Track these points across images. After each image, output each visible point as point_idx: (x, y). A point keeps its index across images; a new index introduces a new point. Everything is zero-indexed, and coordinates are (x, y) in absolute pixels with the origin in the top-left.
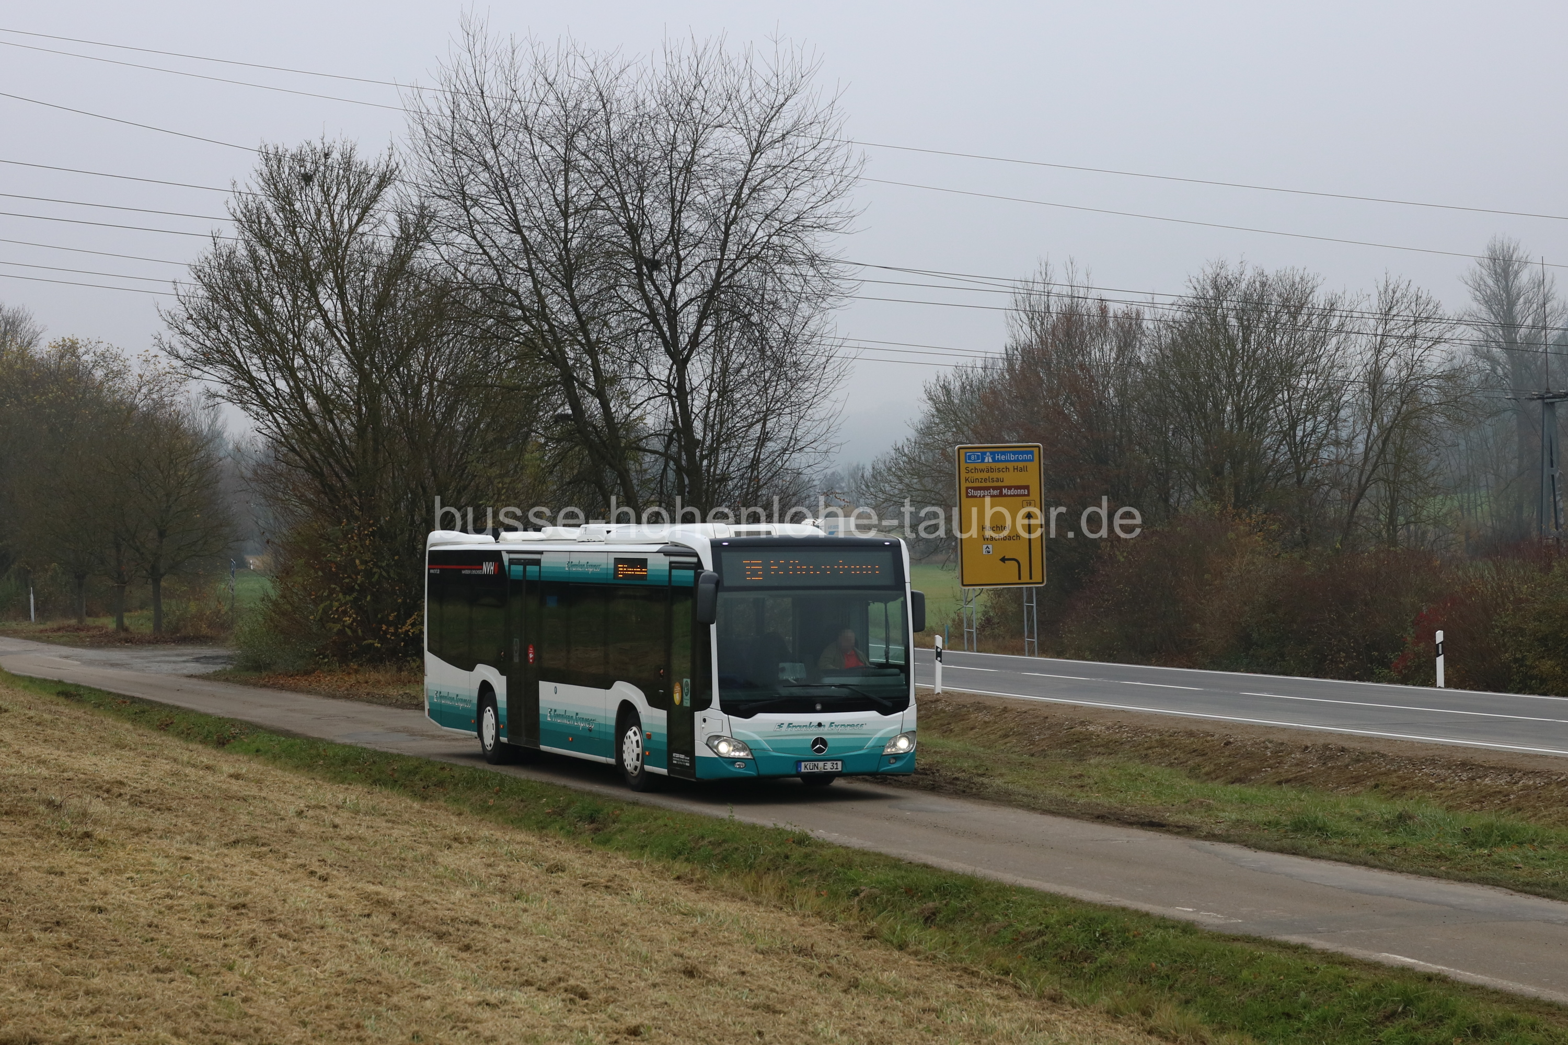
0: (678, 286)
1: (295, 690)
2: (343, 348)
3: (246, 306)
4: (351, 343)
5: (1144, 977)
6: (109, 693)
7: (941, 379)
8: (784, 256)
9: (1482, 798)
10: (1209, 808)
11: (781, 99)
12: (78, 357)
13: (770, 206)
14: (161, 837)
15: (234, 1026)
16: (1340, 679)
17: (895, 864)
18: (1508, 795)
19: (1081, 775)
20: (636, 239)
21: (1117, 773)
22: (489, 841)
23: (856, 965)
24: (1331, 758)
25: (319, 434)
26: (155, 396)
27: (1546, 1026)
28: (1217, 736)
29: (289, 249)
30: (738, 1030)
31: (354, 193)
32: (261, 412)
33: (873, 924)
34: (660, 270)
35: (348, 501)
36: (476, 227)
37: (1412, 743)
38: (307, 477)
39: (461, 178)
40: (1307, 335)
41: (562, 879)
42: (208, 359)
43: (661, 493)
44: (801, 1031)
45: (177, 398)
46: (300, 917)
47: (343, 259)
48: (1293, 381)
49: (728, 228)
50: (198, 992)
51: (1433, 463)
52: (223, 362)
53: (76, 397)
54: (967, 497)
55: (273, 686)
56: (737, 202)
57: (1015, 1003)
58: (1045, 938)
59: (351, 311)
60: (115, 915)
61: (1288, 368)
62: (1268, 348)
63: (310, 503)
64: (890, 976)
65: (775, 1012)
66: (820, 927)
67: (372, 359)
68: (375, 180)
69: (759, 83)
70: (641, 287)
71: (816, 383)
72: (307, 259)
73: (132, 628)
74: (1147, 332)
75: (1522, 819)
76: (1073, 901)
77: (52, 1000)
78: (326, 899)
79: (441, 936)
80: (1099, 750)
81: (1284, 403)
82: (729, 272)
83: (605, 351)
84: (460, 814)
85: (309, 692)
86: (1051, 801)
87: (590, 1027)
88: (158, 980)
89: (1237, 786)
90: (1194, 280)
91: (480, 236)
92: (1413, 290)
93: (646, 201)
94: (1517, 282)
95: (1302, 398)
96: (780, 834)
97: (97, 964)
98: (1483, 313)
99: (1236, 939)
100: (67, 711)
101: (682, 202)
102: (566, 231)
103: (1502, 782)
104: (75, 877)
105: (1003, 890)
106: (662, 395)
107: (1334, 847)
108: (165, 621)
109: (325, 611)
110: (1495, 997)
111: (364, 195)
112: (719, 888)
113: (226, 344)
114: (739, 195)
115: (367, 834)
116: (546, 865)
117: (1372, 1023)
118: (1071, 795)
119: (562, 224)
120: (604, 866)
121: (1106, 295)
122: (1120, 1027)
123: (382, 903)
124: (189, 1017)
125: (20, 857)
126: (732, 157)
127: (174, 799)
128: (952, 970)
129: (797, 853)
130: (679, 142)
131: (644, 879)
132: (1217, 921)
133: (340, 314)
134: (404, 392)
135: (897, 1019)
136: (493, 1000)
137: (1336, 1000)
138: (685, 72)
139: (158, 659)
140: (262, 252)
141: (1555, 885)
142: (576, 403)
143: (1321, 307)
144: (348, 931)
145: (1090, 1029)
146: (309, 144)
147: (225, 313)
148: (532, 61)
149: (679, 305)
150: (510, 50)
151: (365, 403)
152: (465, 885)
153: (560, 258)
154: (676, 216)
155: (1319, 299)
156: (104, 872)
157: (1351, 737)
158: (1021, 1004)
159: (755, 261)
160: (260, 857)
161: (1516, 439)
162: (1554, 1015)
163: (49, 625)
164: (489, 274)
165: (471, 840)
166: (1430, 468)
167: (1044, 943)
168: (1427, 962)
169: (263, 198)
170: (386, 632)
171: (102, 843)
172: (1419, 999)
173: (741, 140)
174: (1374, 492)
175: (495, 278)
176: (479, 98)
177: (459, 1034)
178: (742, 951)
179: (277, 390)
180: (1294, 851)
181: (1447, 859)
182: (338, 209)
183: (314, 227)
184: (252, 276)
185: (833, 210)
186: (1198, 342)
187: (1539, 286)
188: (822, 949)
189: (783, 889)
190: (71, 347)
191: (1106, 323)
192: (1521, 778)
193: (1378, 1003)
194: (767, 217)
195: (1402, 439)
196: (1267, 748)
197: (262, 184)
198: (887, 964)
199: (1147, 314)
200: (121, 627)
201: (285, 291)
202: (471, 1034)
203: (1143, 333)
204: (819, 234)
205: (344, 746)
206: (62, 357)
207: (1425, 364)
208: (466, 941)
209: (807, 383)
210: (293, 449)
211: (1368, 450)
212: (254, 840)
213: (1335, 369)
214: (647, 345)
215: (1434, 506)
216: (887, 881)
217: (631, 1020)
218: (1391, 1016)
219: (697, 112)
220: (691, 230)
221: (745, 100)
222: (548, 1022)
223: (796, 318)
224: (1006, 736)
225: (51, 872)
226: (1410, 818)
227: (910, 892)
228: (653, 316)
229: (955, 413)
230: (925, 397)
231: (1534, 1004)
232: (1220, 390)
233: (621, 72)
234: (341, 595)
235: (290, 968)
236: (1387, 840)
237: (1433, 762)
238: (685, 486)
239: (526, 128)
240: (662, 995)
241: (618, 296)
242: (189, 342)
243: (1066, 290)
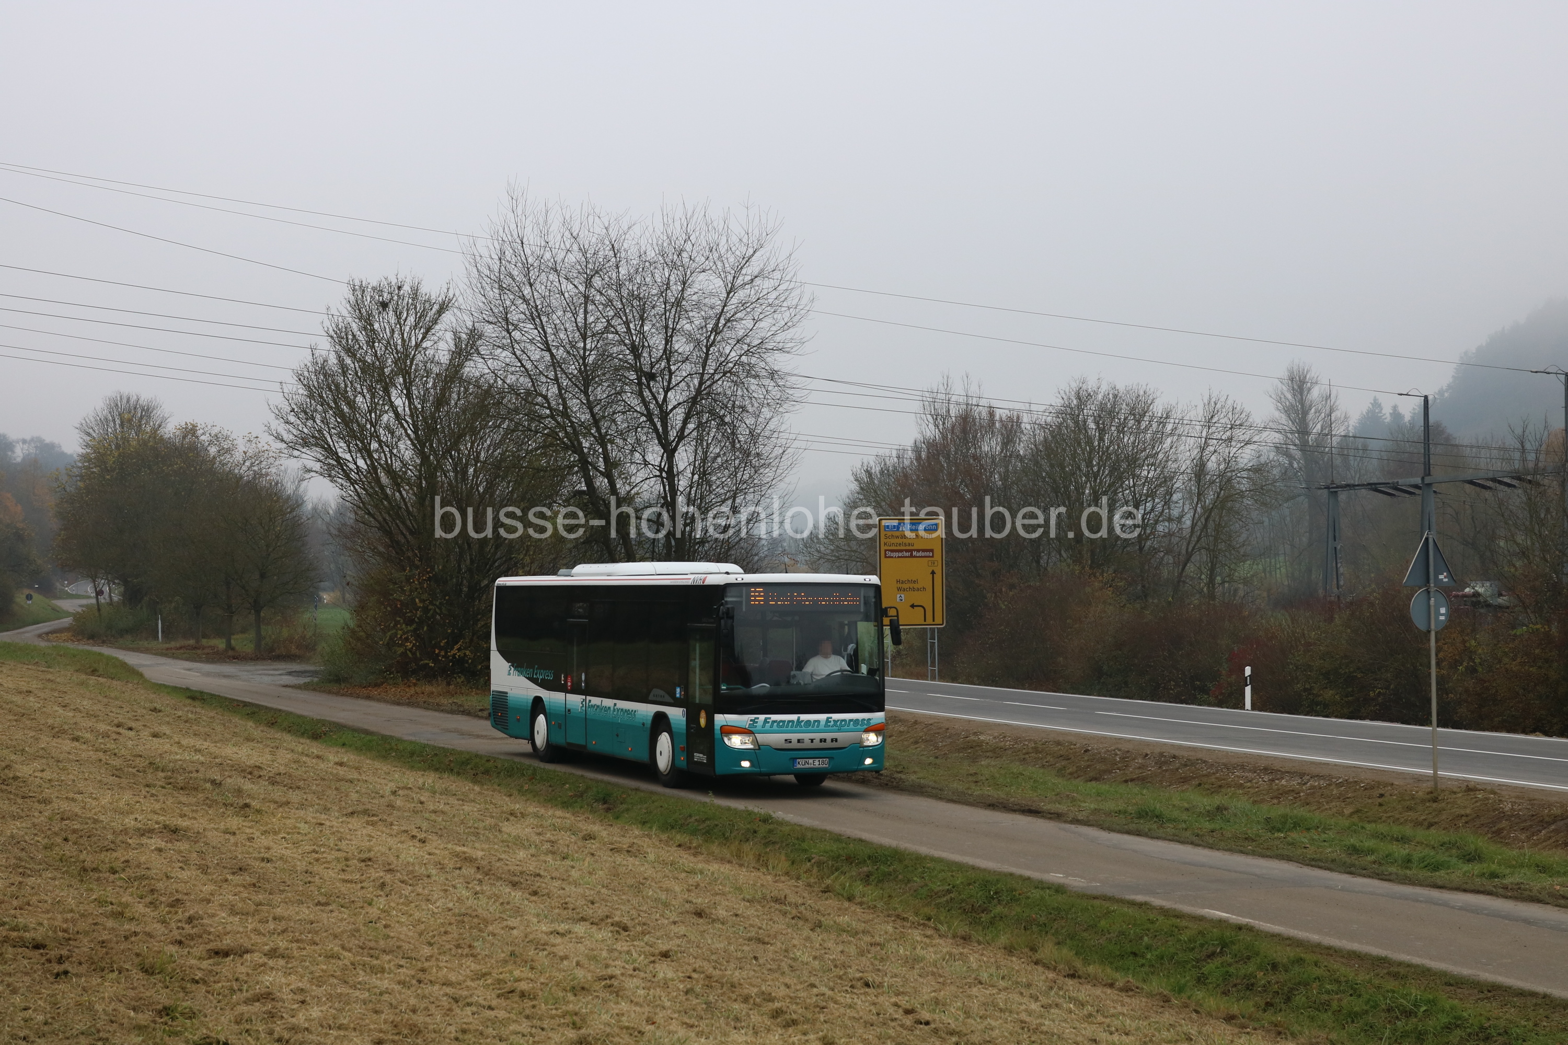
0: (669, 394)
1: (368, 698)
2: (408, 435)
3: (336, 403)
4: (415, 432)
5: (1027, 925)
6: (226, 698)
7: (865, 465)
8: (750, 371)
9: (1280, 795)
10: (1074, 800)
11: (751, 251)
12: (197, 437)
13: (741, 333)
14: (297, 809)
15: (382, 943)
16: (1170, 702)
17: (838, 838)
18: (1299, 793)
19: (976, 774)
20: (637, 356)
21: (1003, 772)
22: (536, 816)
23: (818, 912)
24: (1165, 763)
25: (390, 503)
26: (256, 468)
27: (1326, 964)
28: (1078, 745)
29: (369, 359)
30: (739, 954)
31: (420, 317)
32: (345, 484)
33: (829, 882)
34: (656, 381)
35: (410, 554)
36: (516, 346)
37: (1227, 752)
38: (380, 534)
39: (505, 308)
40: (1148, 436)
41: (593, 845)
42: (306, 443)
43: (653, 551)
44: (785, 956)
45: (273, 470)
46: (411, 868)
47: (411, 367)
48: (1138, 472)
49: (708, 350)
50: (352, 920)
51: (1244, 536)
52: (316, 445)
53: (195, 468)
54: (886, 557)
55: (351, 695)
56: (716, 330)
57: (937, 941)
58: (952, 895)
59: (416, 407)
60: (279, 864)
61: (1133, 462)
62: (1118, 446)
63: (380, 554)
64: (844, 919)
65: (764, 943)
66: (789, 883)
67: (431, 445)
68: (436, 307)
69: (734, 239)
70: (641, 394)
71: (774, 469)
72: (382, 369)
73: (237, 648)
74: (1025, 432)
75: (1310, 811)
76: (974, 868)
77: (251, 924)
78: (427, 856)
79: (514, 885)
80: (988, 754)
81: (1130, 488)
82: (708, 383)
83: (612, 442)
84: (510, 795)
85: (379, 700)
86: (953, 793)
87: (633, 951)
88: (322, 911)
89: (1094, 783)
90: (1062, 392)
91: (518, 353)
92: (1230, 402)
93: (646, 328)
94: (1309, 397)
95: (1144, 484)
96: (750, 814)
97: (277, 898)
98: (1283, 419)
99: (1095, 898)
100: (206, 713)
101: (674, 329)
102: (585, 349)
103: (1295, 783)
104: (245, 836)
105: (919, 859)
106: (656, 476)
107: (1168, 830)
108: (263, 643)
109: (391, 638)
110: (1288, 942)
111: (428, 318)
112: (711, 854)
113: (320, 431)
114: (717, 324)
115: (447, 808)
116: (581, 835)
117: (1198, 961)
118: (968, 788)
119: (582, 345)
120: (623, 836)
121: (994, 404)
122: (1014, 959)
123: (469, 860)
124: (349, 937)
125: (201, 821)
126: (711, 294)
127: (299, 780)
128: (888, 916)
129: (763, 829)
130: (671, 283)
131: (655, 846)
132: (1081, 884)
133: (407, 409)
134: (455, 470)
135: (852, 950)
136: (561, 931)
137: (1170, 943)
138: (677, 231)
139: (260, 672)
140: (348, 361)
141: (1333, 861)
142: (589, 482)
143: (1160, 415)
144: (447, 879)
145: (993, 960)
146: (386, 279)
147: (319, 408)
148: (561, 220)
149: (670, 407)
150: (544, 210)
151: (425, 478)
152: (525, 848)
153: (580, 371)
154: (668, 340)
155: (1158, 409)
156: (264, 833)
157: (1180, 747)
158: (941, 941)
159: (728, 375)
160: (373, 824)
161: (1308, 517)
162: (1332, 955)
163: (173, 644)
164: (525, 382)
165: (523, 815)
166: (1241, 540)
167: (951, 899)
168: (1238, 915)
169: (350, 320)
170: (438, 655)
171: (258, 811)
172: (1233, 943)
173: (719, 282)
174: (1198, 558)
175: (530, 385)
176: (520, 247)
177: (540, 954)
178: (733, 899)
179: (358, 467)
180: (1138, 833)
181: (1253, 840)
182: (407, 329)
183: (388, 342)
184: (340, 379)
185: (789, 337)
186: (1064, 440)
187: (1326, 400)
188: (792, 898)
189: (760, 855)
190: (191, 429)
191: (994, 424)
192: (1309, 780)
193: (1202, 945)
194: (738, 342)
195: (1221, 517)
196: (1116, 755)
197: (350, 309)
198: (842, 911)
199: (1025, 418)
200: (230, 647)
201: (365, 391)
202: (549, 954)
203: (1022, 432)
204: (777, 355)
205: (411, 742)
206: (184, 437)
207: (1238, 460)
208: (535, 888)
209: (768, 470)
210: (369, 514)
211: (1193, 526)
212: (366, 812)
213: (1170, 463)
214: (644, 438)
215: (1245, 569)
216: (832, 851)
217: (663, 946)
218: (1211, 956)
219: (686, 260)
220: (680, 351)
221: (723, 251)
222: (602, 946)
223: (760, 419)
224: (916, 743)
225: (226, 832)
226: (1226, 809)
227: (850, 859)
228: (649, 416)
229: (875, 491)
230: (852, 479)
231: (1317, 948)
232: (1081, 477)
233: (629, 228)
234: (404, 626)
235: (413, 905)
236: (1208, 826)
237: (1243, 767)
238: (671, 546)
239: (556, 271)
240: (682, 930)
241: (623, 400)
242: (291, 429)
243: (962, 400)
